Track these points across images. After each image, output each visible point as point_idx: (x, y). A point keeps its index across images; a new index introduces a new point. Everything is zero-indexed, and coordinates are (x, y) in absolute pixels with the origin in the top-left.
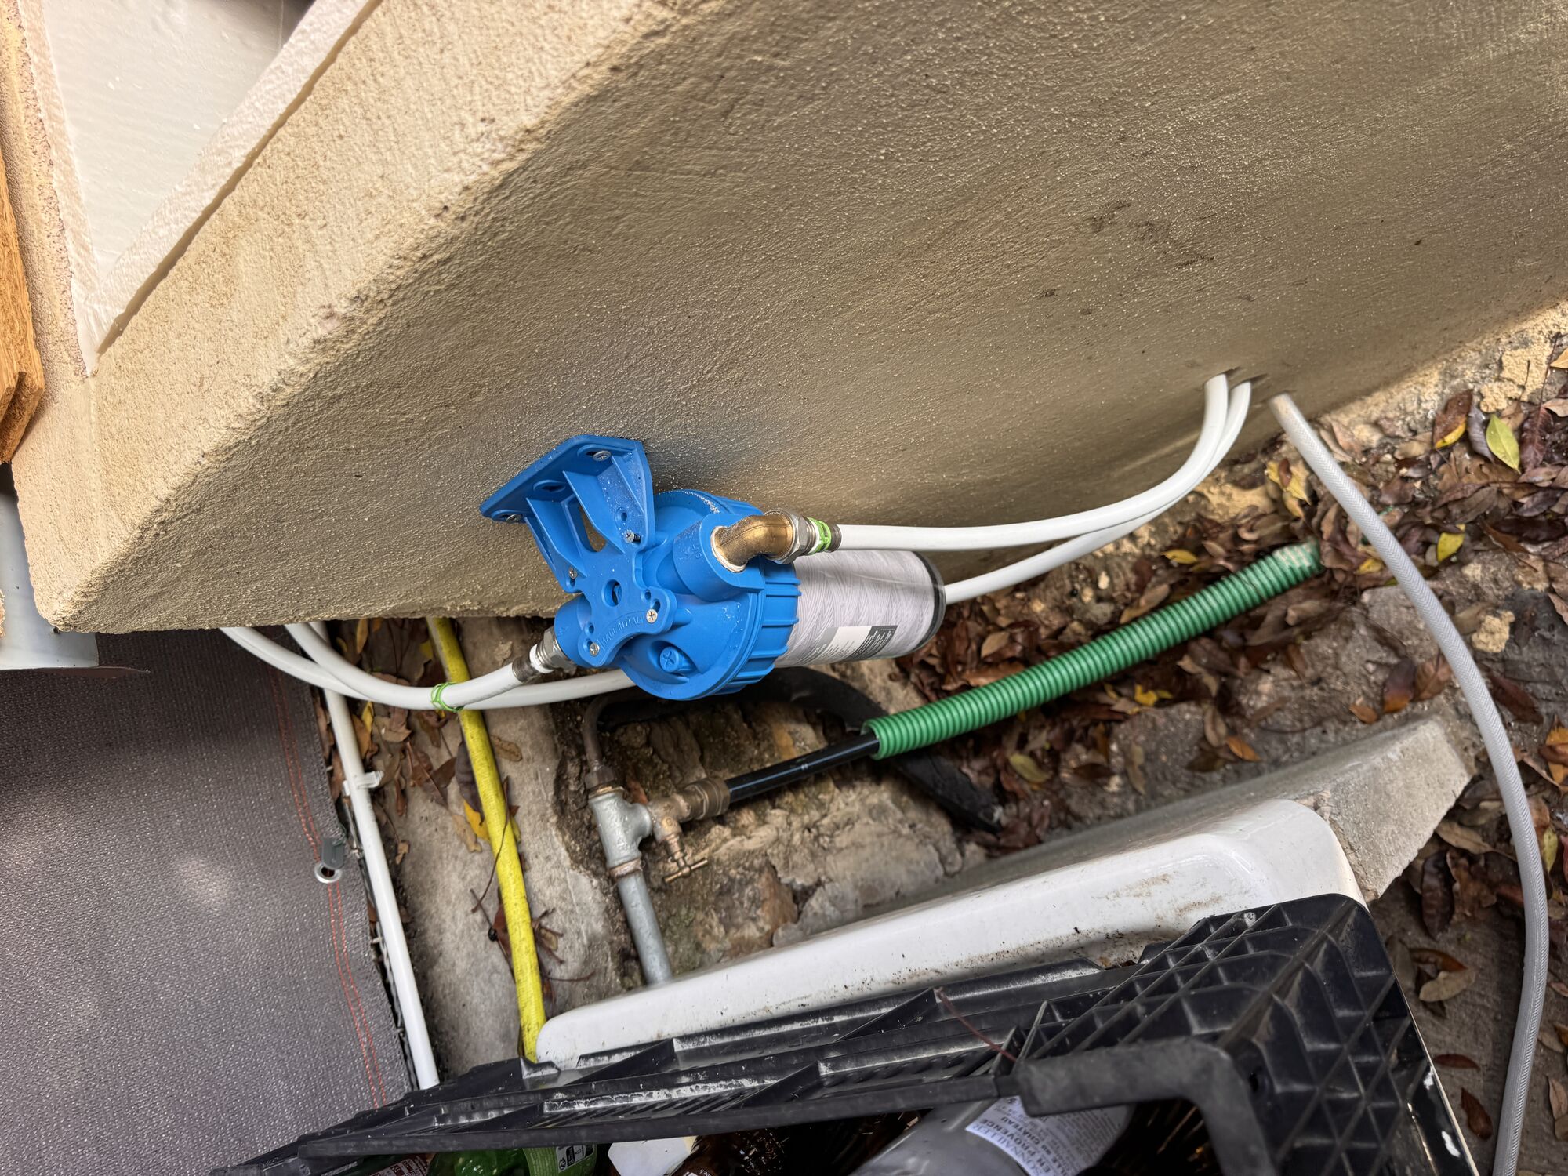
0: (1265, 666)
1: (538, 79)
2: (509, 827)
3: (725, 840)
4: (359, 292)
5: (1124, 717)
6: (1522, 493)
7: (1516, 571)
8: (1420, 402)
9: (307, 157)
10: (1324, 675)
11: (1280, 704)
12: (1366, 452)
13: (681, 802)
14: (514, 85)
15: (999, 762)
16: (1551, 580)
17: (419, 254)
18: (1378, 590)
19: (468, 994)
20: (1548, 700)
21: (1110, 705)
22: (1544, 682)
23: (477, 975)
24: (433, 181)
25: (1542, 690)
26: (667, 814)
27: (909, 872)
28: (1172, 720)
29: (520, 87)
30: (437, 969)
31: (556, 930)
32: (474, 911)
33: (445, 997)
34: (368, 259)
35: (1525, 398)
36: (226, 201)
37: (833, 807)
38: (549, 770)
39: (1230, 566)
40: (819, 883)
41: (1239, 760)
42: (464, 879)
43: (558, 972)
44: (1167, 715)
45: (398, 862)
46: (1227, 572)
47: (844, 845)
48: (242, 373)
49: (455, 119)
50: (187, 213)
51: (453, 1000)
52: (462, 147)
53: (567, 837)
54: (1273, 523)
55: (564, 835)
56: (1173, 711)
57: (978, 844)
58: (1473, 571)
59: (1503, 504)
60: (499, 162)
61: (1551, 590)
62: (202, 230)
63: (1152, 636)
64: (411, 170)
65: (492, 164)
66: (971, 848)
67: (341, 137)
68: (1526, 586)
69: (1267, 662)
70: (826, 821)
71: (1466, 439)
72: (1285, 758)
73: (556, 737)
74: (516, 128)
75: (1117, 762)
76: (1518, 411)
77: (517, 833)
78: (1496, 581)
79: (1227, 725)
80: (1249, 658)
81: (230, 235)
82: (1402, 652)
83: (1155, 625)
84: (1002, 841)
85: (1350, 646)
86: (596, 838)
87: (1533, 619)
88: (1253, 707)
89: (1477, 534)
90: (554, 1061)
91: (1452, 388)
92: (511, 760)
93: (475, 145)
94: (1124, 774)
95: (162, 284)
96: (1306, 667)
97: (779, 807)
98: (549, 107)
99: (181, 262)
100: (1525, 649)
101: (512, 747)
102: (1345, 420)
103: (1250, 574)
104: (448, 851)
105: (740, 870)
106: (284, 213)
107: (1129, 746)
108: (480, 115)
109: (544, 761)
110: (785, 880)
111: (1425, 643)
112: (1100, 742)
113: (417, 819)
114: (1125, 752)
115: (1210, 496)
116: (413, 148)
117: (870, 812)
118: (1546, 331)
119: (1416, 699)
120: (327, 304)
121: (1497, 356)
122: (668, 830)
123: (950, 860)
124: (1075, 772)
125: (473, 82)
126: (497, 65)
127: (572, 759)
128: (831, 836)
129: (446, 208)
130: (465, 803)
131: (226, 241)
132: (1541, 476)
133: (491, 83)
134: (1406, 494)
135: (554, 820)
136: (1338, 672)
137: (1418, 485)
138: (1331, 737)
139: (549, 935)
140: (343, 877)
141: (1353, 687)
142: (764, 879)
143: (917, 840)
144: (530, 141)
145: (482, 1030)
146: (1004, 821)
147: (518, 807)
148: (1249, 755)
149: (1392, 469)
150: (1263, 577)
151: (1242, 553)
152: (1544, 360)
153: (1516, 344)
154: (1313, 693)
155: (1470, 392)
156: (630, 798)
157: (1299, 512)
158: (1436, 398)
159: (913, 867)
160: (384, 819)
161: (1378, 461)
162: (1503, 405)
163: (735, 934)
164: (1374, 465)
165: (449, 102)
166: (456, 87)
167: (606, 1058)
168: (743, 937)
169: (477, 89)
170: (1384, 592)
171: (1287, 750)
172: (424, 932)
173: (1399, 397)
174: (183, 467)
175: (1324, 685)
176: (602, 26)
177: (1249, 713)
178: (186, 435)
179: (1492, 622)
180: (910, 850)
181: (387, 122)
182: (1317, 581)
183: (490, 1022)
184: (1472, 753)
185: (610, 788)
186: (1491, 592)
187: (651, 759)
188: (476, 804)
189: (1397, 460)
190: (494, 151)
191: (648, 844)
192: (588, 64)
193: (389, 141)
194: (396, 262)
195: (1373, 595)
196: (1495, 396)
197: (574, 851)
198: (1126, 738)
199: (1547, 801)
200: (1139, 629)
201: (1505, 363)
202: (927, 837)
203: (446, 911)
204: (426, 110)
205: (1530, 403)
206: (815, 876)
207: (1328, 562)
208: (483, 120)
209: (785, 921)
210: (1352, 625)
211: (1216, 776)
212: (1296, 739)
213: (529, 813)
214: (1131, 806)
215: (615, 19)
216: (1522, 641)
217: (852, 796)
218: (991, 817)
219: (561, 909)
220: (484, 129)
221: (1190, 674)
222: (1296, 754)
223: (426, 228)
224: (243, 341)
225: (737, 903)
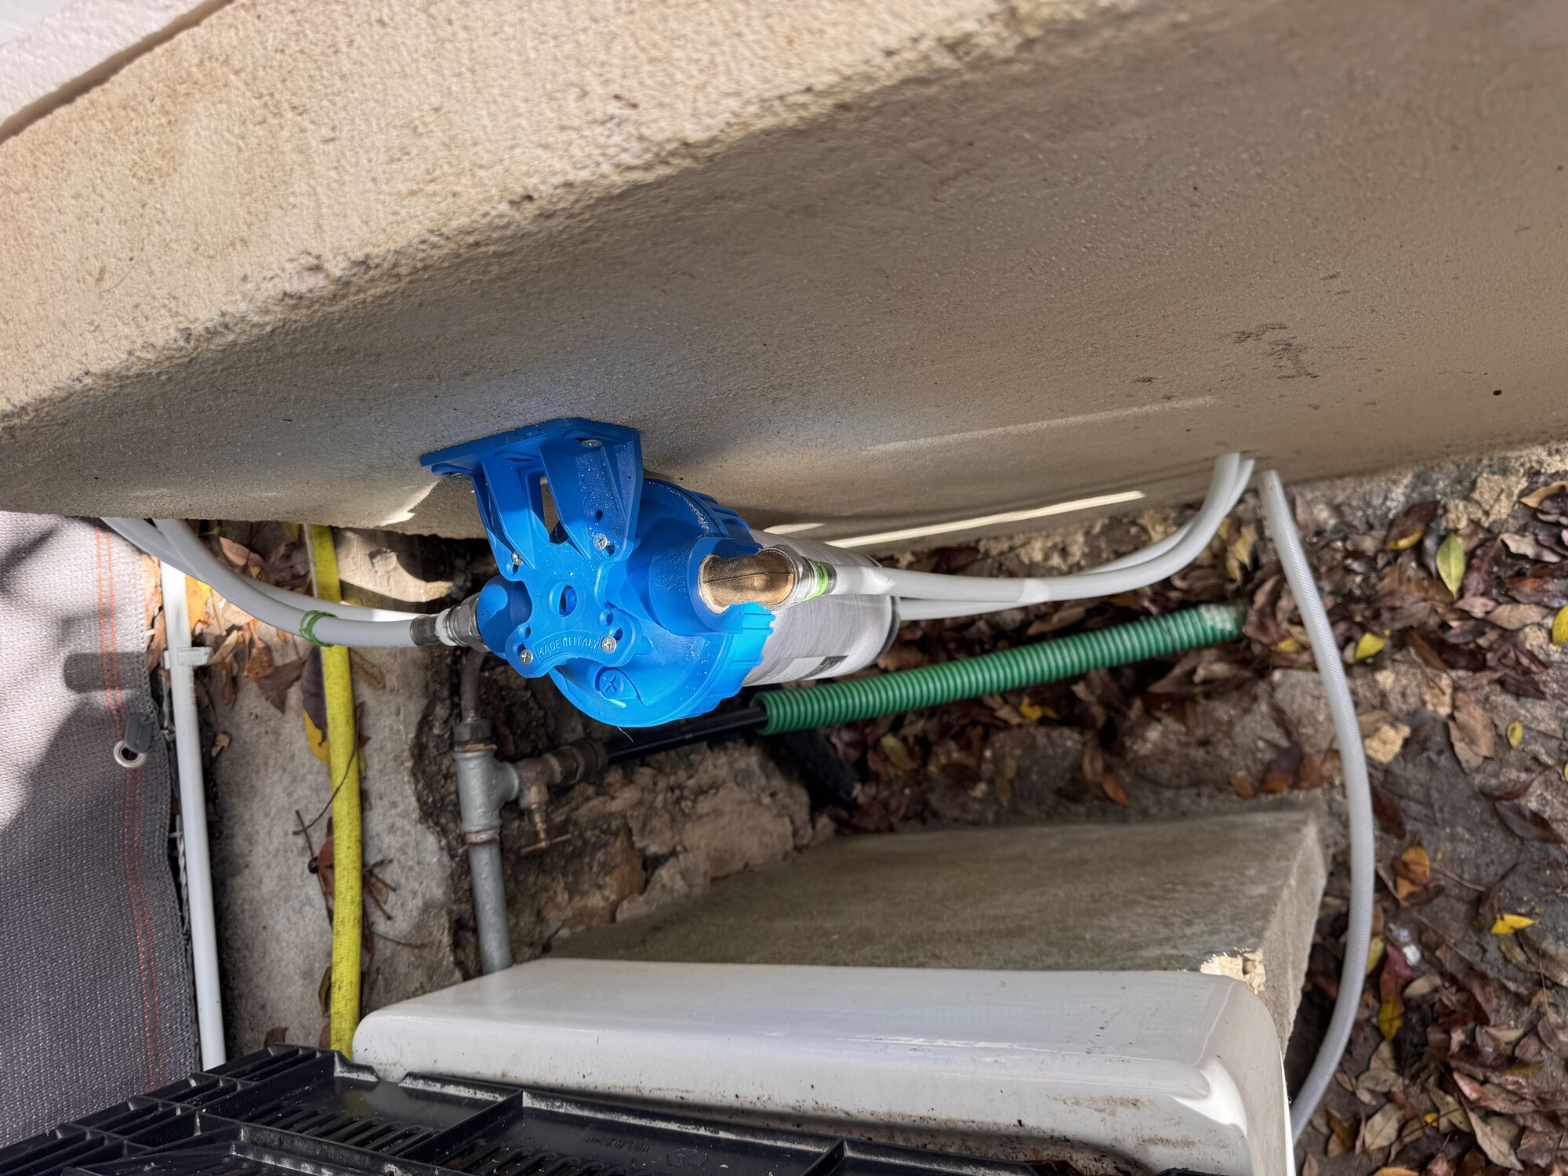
0: (1158, 714)
1: (722, 79)
2: (355, 760)
3: (588, 799)
4: (368, 256)
5: (1006, 725)
6: (1452, 616)
7: (1425, 689)
8: (1386, 498)
9: (322, 28)
10: (1214, 739)
11: (1162, 754)
12: (1319, 533)
13: (554, 762)
14: (680, 68)
15: (870, 739)
16: (1454, 707)
17: (471, 239)
18: (1290, 672)
19: (272, 917)
20: (1415, 819)
21: (993, 710)
22: (1417, 801)
23: (287, 900)
24: (517, 151)
25: (1415, 809)
26: (537, 780)
27: (761, 843)
28: (1052, 743)
29: (691, 77)
30: (239, 881)
31: (388, 881)
32: (296, 833)
33: (243, 912)
34: (392, 218)
35: (1486, 525)
36: (182, 36)
37: (701, 769)
38: (414, 709)
39: (1154, 609)
40: (673, 853)
41: (1106, 798)
42: (290, 795)
43: (381, 926)
44: (1049, 736)
45: (214, 754)
46: (1148, 614)
47: (705, 811)
48: (166, 291)
49: (572, 77)
50: (118, 28)
51: (252, 917)
52: (576, 123)
53: (420, 786)
54: (1206, 578)
55: (417, 782)
56: (1055, 734)
57: (831, 817)
58: (1385, 678)
59: (1433, 621)
60: (630, 168)
61: (1452, 717)
62: (137, 62)
63: (1060, 662)
64: (486, 121)
65: (618, 166)
66: (824, 821)
67: (382, 23)
68: (1430, 707)
69: (1160, 709)
70: (691, 783)
71: (1418, 549)
72: (1153, 810)
73: (430, 673)
74: (669, 134)
75: (987, 768)
76: (1473, 534)
77: (362, 765)
78: (1403, 695)
79: (1105, 761)
80: (1145, 702)
81: (181, 89)
82: (1295, 738)
83: (1065, 651)
84: (854, 821)
85: (1248, 719)
86: (452, 788)
87: (1426, 739)
88: (1135, 752)
89: (1401, 640)
90: (375, 1067)
91: (1421, 494)
92: (370, 684)
93: (598, 130)
94: (991, 782)
95: (62, 111)
96: (1198, 726)
97: (648, 765)
98: (729, 125)
99: (96, 93)
100: (1410, 766)
101: (375, 671)
102: (1309, 496)
103: (1171, 623)
104: (276, 759)
105: (597, 832)
106: (272, 95)
107: (1004, 756)
108: (615, 89)
109: (410, 697)
110: (639, 845)
111: (1319, 736)
112: (976, 744)
113: (245, 712)
114: (997, 760)
115: (1153, 534)
116: (496, 91)
117: (735, 777)
118: (1528, 465)
119: (1295, 785)
120: (315, 252)
121: (1474, 474)
122: (533, 797)
123: (801, 833)
124: (943, 769)
125: (614, 36)
126: (660, 27)
127: (443, 700)
128: (694, 801)
129: (530, 198)
130: (306, 715)
131: (173, 95)
132: (1478, 606)
133: (643, 50)
134: (1344, 586)
135: (409, 764)
136: (1228, 741)
137: (1358, 579)
138: (1204, 801)
139: (380, 885)
140: (147, 762)
141: (1238, 759)
142: (618, 844)
143: (775, 811)
144: (684, 157)
145: (281, 960)
146: (861, 799)
147: (368, 739)
148: (1120, 796)
149: (1339, 556)
150: (1184, 629)
151: (1168, 599)
152: (1516, 492)
153: (1495, 469)
154: (1199, 754)
155: (1437, 503)
156: (503, 756)
157: (1237, 574)
158: (1402, 499)
159: (766, 839)
160: (206, 701)
161: (1327, 545)
162: (1463, 524)
163: (578, 902)
164: (1322, 548)
165: (568, 48)
166: (585, 30)
167: (438, 1085)
168: (586, 906)
169: (618, 48)
170: (1298, 675)
171: (1159, 802)
172: (232, 836)
173: (1367, 487)
174: (54, 378)
175: (1210, 749)
176: (848, 44)
177: (1130, 756)
178: (66, 337)
179: (1387, 731)
180: (767, 820)
181: (463, 35)
182: (1231, 647)
183: (292, 953)
184: (1331, 851)
185: (481, 746)
186: (1396, 703)
187: (527, 703)
188: (320, 720)
189: (1346, 550)
190: (625, 150)
191: (509, 808)
192: (809, 90)
193: (461, 64)
194: (434, 239)
195: (1284, 675)
196: (1459, 515)
197: (425, 803)
198: (1002, 747)
199: (1385, 911)
200: (1049, 652)
201: (1479, 484)
202: (785, 807)
203: (263, 824)
204: (530, 44)
205: (1489, 530)
206: (671, 845)
207: (1249, 630)
208: (617, 97)
209: (631, 892)
210: (1255, 699)
211: (1081, 809)
212: (1169, 794)
213: (382, 748)
214: (990, 816)
215: (872, 44)
216: (1409, 758)
217: (723, 759)
218: (849, 793)
219: (399, 862)
220: (618, 112)
221: (1080, 700)
222: (1167, 809)
223: (494, 213)
224: (175, 246)
225: (586, 868)
